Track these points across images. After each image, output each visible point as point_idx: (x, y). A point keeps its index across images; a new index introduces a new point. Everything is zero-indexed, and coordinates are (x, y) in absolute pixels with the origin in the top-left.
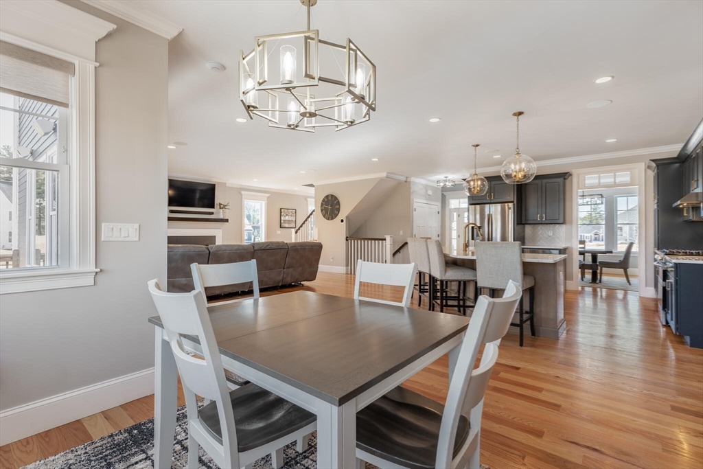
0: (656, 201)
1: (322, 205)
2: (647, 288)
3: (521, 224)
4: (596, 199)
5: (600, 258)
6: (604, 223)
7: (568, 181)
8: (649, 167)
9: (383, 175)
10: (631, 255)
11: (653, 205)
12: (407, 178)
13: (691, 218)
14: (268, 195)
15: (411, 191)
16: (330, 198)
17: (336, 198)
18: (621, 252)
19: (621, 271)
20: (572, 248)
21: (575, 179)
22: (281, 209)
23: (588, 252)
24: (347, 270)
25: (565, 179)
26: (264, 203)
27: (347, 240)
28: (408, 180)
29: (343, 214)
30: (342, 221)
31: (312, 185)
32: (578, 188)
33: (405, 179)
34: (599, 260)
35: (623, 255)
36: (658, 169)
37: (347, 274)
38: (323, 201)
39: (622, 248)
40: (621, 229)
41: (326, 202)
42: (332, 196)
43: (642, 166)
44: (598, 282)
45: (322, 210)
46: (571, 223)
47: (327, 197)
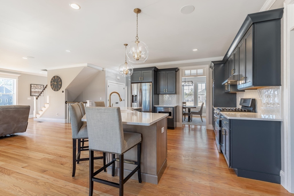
0: (214, 83)
1: (51, 82)
2: (210, 125)
3: (157, 94)
4: (190, 83)
5: (192, 110)
6: (193, 94)
7: (177, 73)
8: (211, 67)
9: (85, 65)
10: (203, 108)
11: (212, 85)
12: (103, 68)
13: (230, 91)
14: (19, 75)
15: (106, 76)
16: (56, 78)
17: (59, 78)
18: (199, 107)
19: (200, 115)
20: (179, 106)
21: (180, 71)
22: (31, 84)
23: (187, 108)
24: (66, 121)
25: (176, 71)
26: (15, 80)
27: (66, 103)
28: (104, 70)
29: (64, 87)
30: (63, 92)
31: (46, 70)
32: (182, 76)
33: (102, 69)
34: (191, 111)
35: (200, 108)
36: (214, 67)
37: (66, 123)
38: (52, 79)
39: (200, 105)
40: (199, 97)
41: (54, 80)
42: (57, 76)
43: (207, 66)
44: (190, 121)
45: (51, 85)
46: (179, 94)
47: (54, 77)
